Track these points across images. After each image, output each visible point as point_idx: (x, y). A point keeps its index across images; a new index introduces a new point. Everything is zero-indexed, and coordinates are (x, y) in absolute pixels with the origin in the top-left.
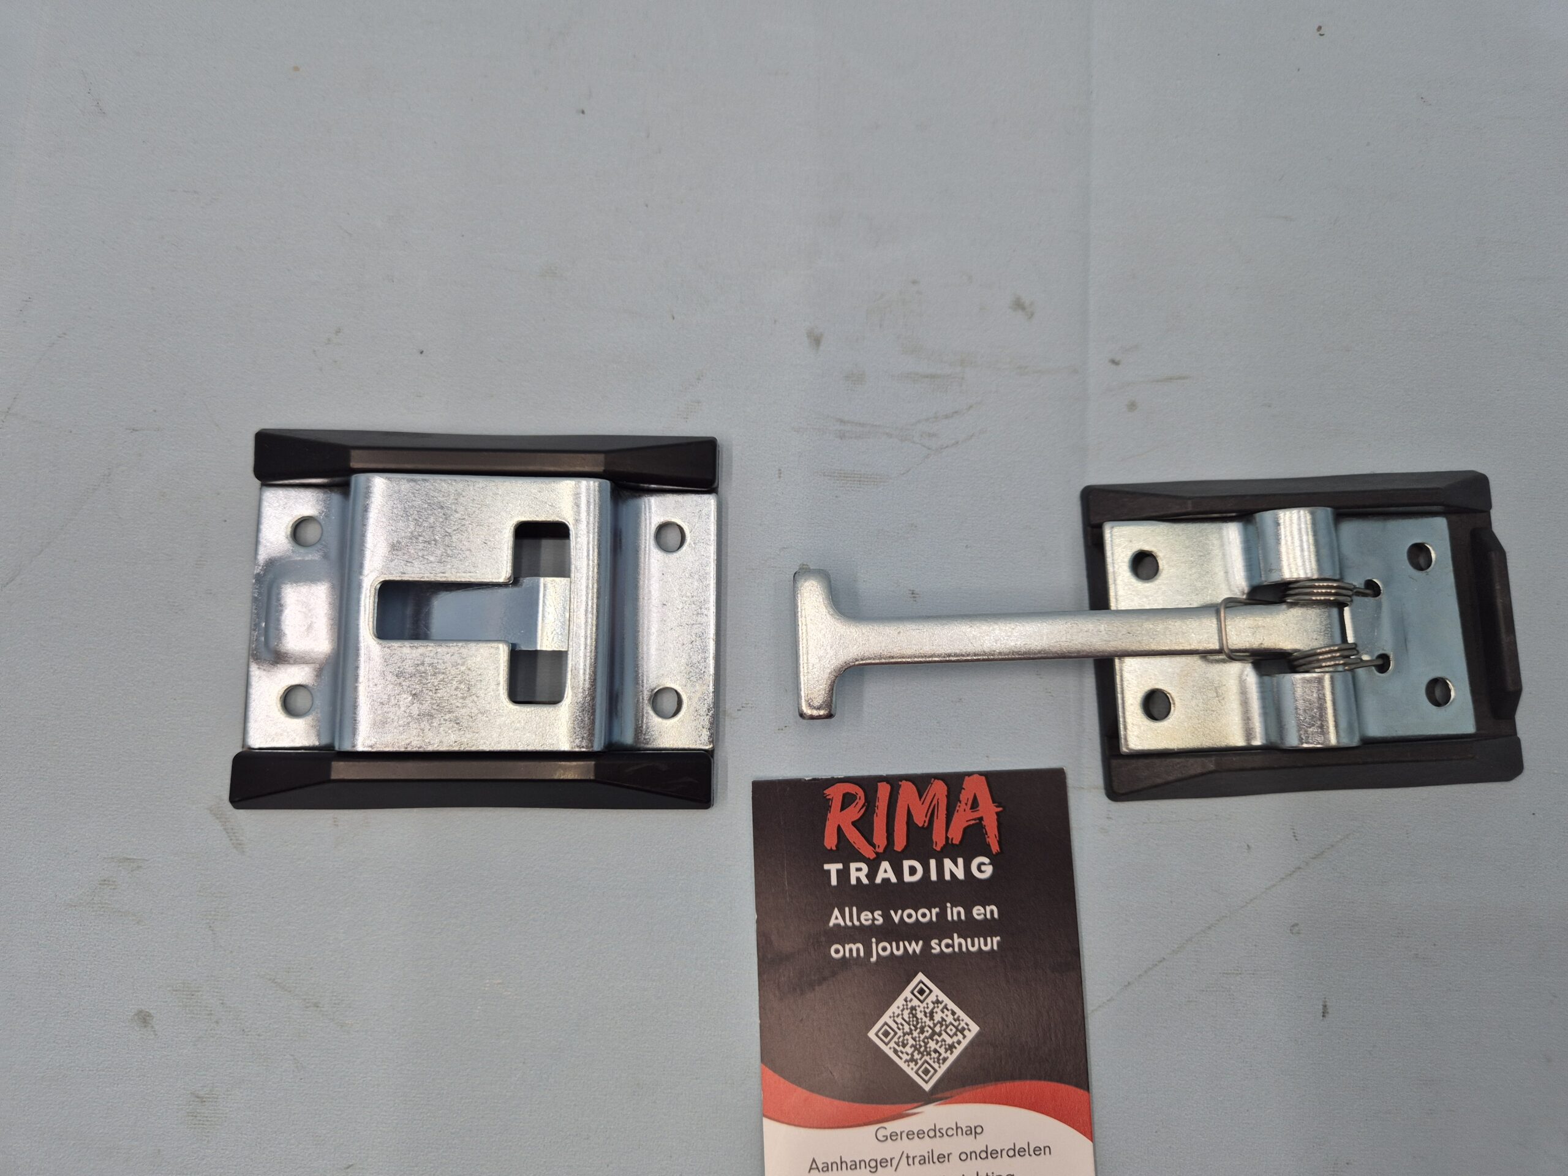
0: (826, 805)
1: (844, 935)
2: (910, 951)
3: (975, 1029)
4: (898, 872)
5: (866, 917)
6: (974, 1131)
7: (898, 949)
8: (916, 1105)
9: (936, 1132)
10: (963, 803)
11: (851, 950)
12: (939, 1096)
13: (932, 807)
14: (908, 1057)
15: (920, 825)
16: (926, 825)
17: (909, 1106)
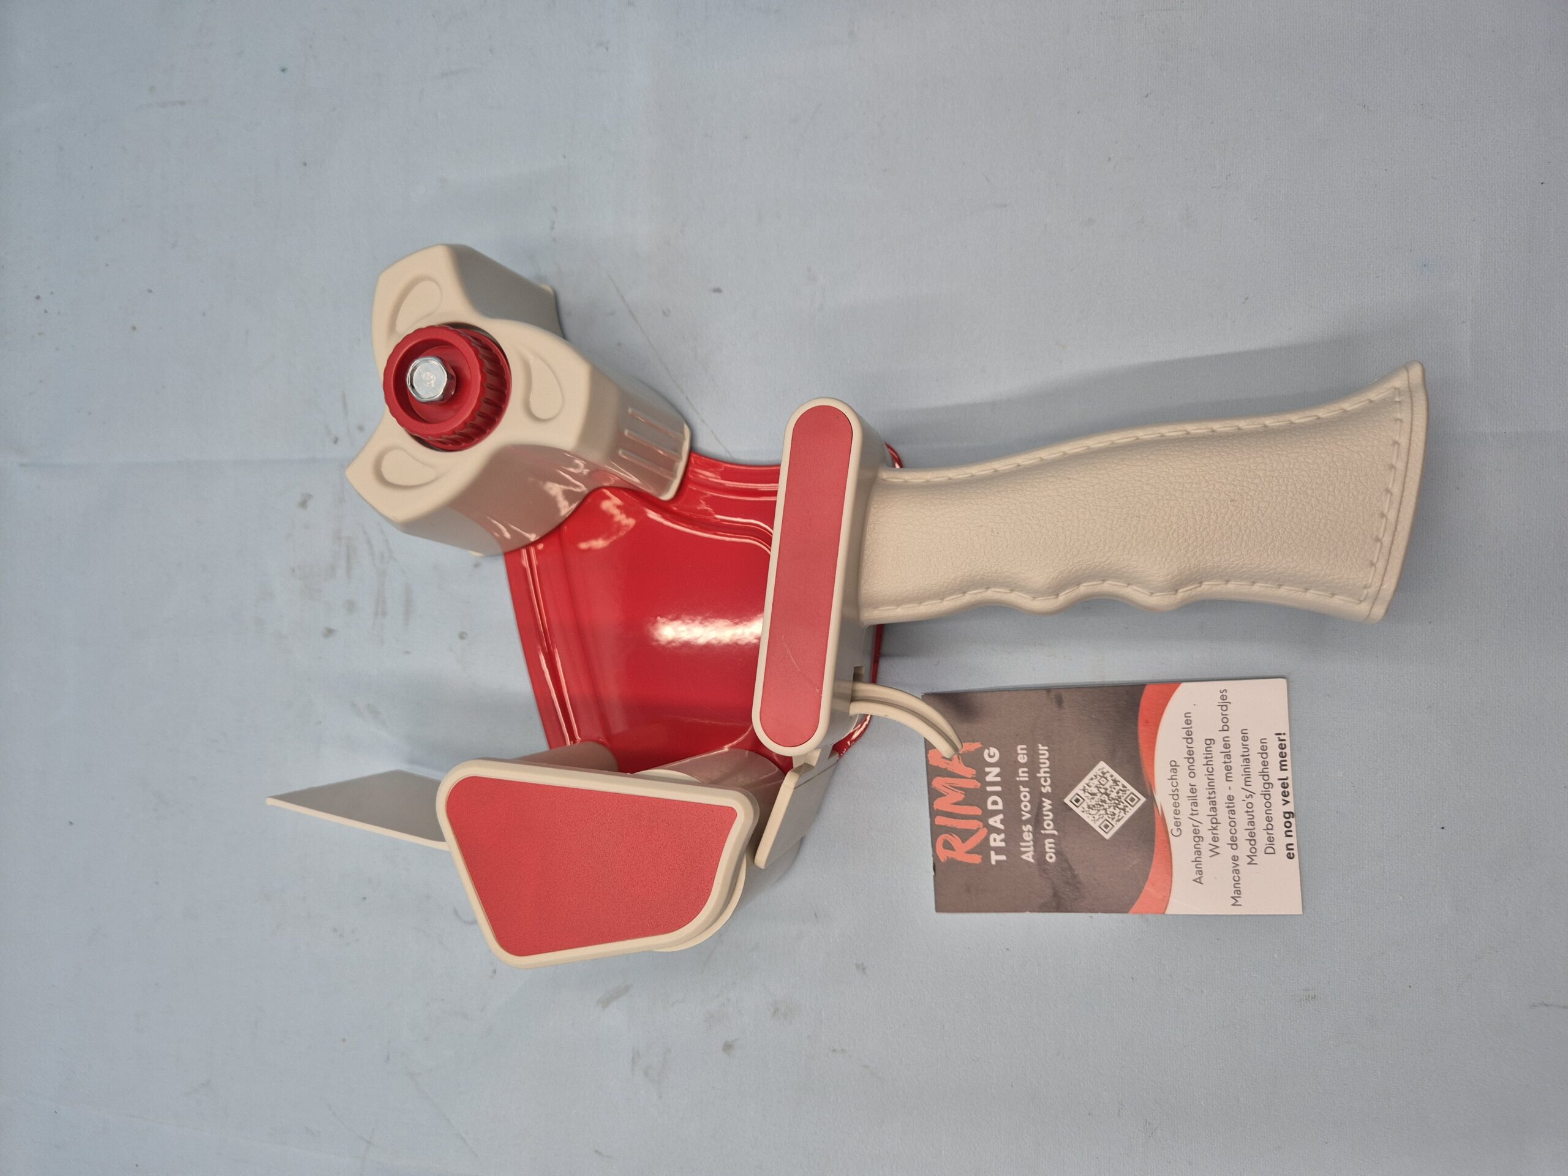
0: (951, 862)
1: (1040, 852)
2: (1050, 807)
3: (1102, 765)
4: (995, 813)
5: (1028, 836)
6: (1174, 767)
7: (1048, 815)
8: (1155, 806)
9: (1175, 794)
10: (948, 766)
11: (1050, 848)
12: (1149, 790)
13: (950, 788)
14: (1122, 811)
15: (964, 796)
16: (963, 792)
17: (1156, 814)
